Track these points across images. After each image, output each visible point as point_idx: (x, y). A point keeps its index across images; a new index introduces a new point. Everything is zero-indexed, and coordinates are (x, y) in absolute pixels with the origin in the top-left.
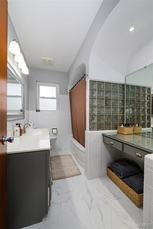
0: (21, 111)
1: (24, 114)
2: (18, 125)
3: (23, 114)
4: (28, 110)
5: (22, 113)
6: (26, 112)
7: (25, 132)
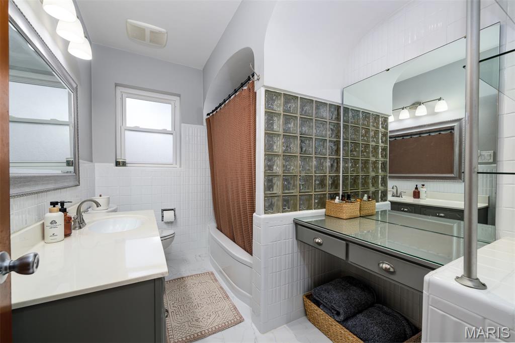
0: (69, 163)
1: (77, 172)
2: (59, 206)
3: (75, 172)
4: (91, 161)
5: (71, 169)
6: (84, 165)
7: (81, 223)
